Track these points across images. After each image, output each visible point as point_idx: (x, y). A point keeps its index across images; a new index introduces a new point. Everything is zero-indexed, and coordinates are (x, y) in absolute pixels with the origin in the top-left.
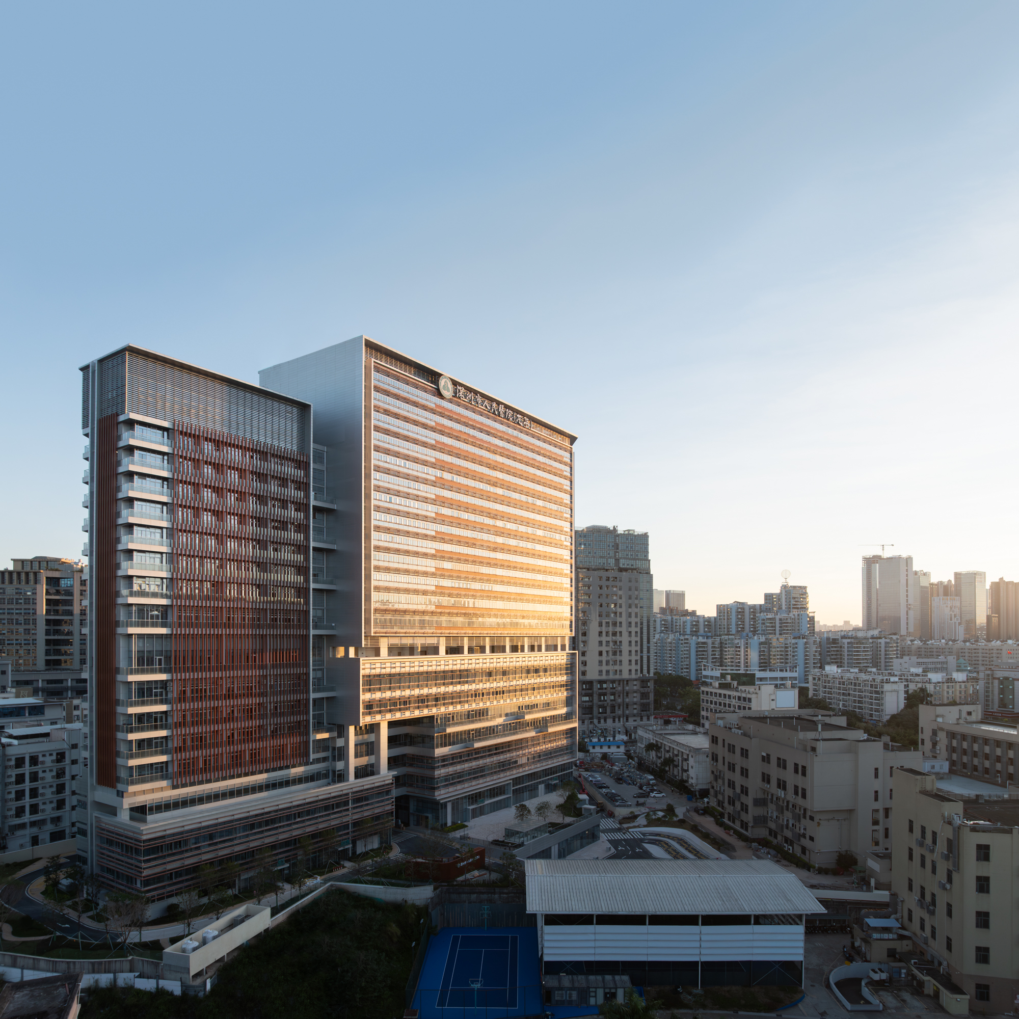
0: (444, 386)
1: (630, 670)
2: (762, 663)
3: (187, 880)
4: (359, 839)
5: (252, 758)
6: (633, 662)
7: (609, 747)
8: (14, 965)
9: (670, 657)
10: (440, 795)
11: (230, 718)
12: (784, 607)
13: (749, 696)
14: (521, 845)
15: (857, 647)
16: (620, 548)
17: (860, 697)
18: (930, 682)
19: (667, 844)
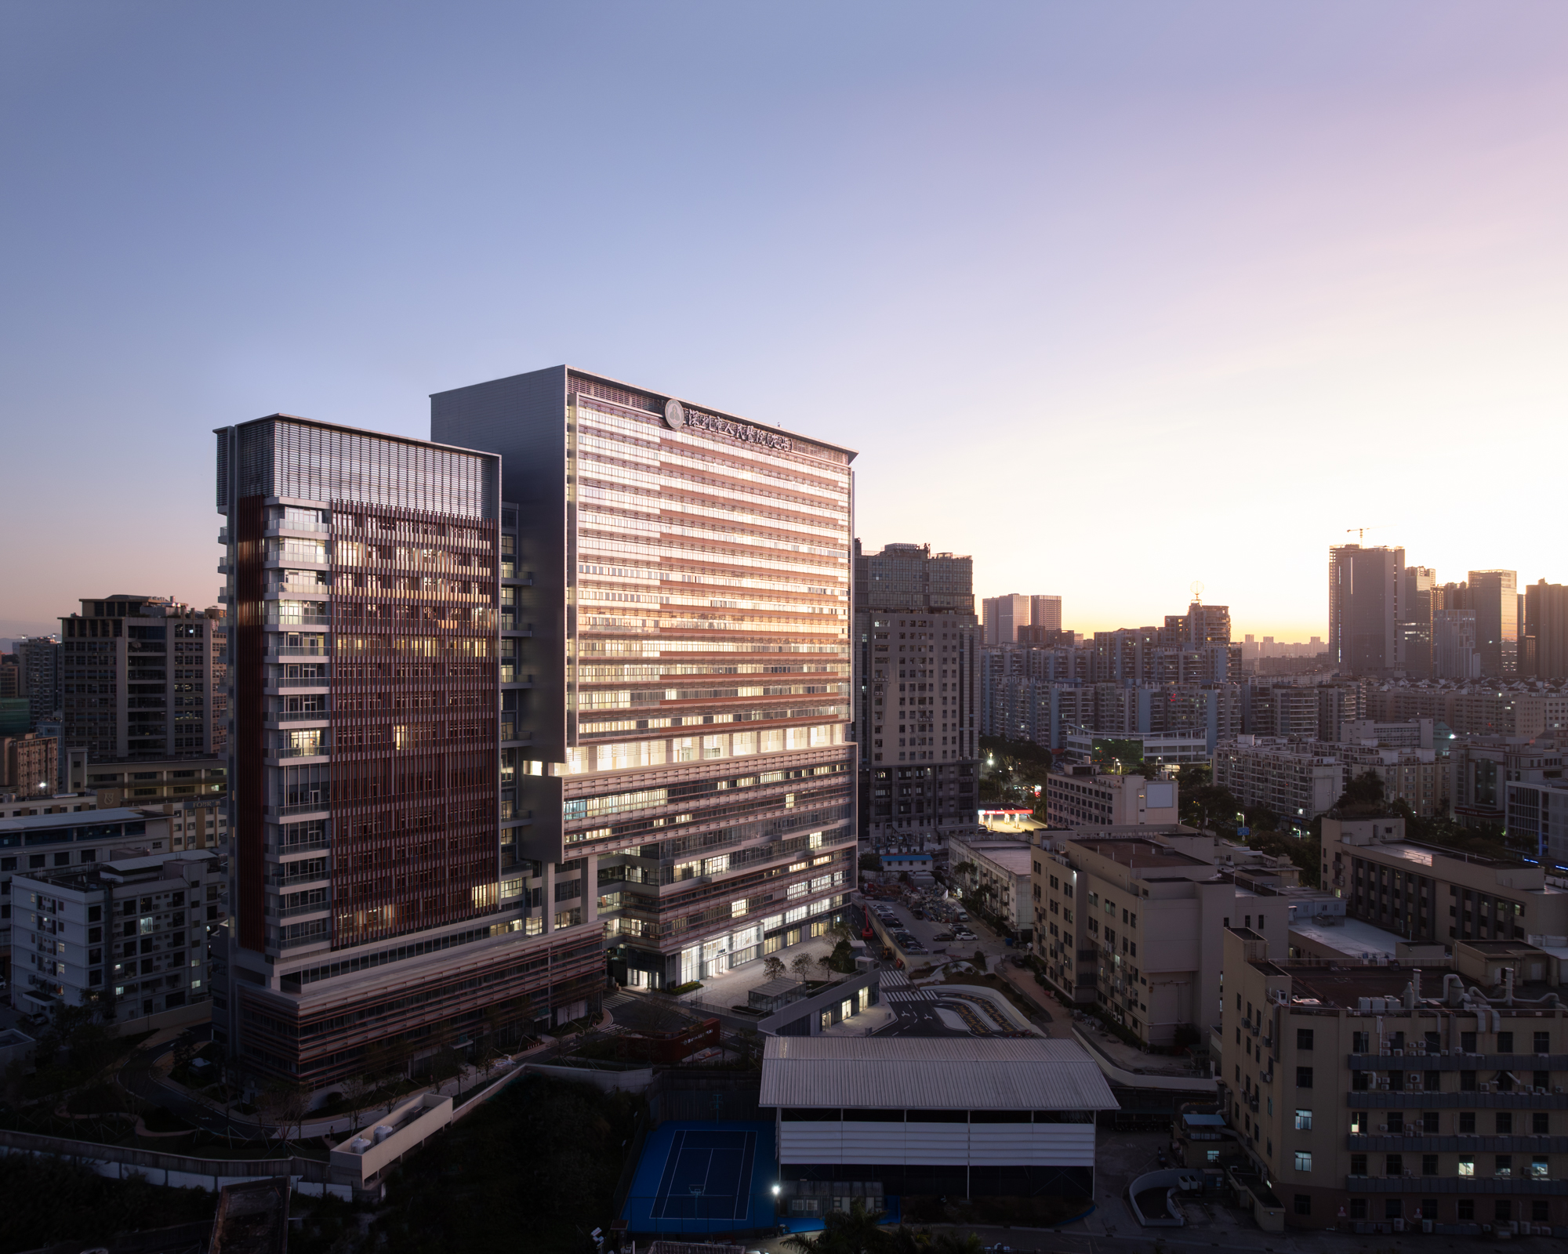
0: (672, 413)
1: (945, 752)
2: (1155, 723)
3: (350, 1064)
4: (560, 1007)
5: (426, 908)
6: (949, 740)
7: (911, 863)
8: (156, 1165)
9: (1023, 712)
10: (666, 945)
11: (403, 861)
12: (1193, 640)
13: (1109, 791)
14: (769, 1013)
15: (1297, 701)
16: (931, 579)
17: (1281, 784)
18: (1381, 762)
19: (967, 1008)
